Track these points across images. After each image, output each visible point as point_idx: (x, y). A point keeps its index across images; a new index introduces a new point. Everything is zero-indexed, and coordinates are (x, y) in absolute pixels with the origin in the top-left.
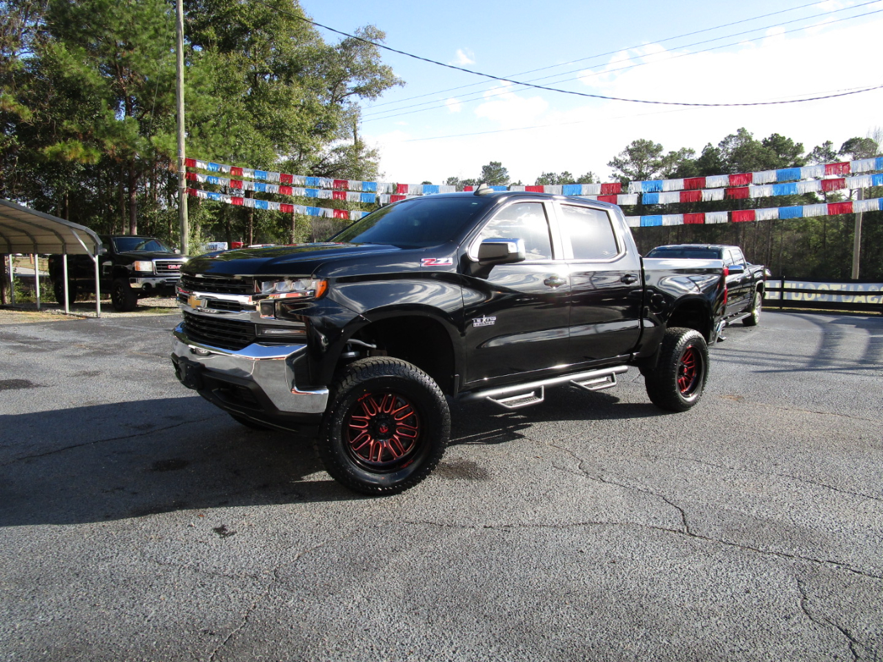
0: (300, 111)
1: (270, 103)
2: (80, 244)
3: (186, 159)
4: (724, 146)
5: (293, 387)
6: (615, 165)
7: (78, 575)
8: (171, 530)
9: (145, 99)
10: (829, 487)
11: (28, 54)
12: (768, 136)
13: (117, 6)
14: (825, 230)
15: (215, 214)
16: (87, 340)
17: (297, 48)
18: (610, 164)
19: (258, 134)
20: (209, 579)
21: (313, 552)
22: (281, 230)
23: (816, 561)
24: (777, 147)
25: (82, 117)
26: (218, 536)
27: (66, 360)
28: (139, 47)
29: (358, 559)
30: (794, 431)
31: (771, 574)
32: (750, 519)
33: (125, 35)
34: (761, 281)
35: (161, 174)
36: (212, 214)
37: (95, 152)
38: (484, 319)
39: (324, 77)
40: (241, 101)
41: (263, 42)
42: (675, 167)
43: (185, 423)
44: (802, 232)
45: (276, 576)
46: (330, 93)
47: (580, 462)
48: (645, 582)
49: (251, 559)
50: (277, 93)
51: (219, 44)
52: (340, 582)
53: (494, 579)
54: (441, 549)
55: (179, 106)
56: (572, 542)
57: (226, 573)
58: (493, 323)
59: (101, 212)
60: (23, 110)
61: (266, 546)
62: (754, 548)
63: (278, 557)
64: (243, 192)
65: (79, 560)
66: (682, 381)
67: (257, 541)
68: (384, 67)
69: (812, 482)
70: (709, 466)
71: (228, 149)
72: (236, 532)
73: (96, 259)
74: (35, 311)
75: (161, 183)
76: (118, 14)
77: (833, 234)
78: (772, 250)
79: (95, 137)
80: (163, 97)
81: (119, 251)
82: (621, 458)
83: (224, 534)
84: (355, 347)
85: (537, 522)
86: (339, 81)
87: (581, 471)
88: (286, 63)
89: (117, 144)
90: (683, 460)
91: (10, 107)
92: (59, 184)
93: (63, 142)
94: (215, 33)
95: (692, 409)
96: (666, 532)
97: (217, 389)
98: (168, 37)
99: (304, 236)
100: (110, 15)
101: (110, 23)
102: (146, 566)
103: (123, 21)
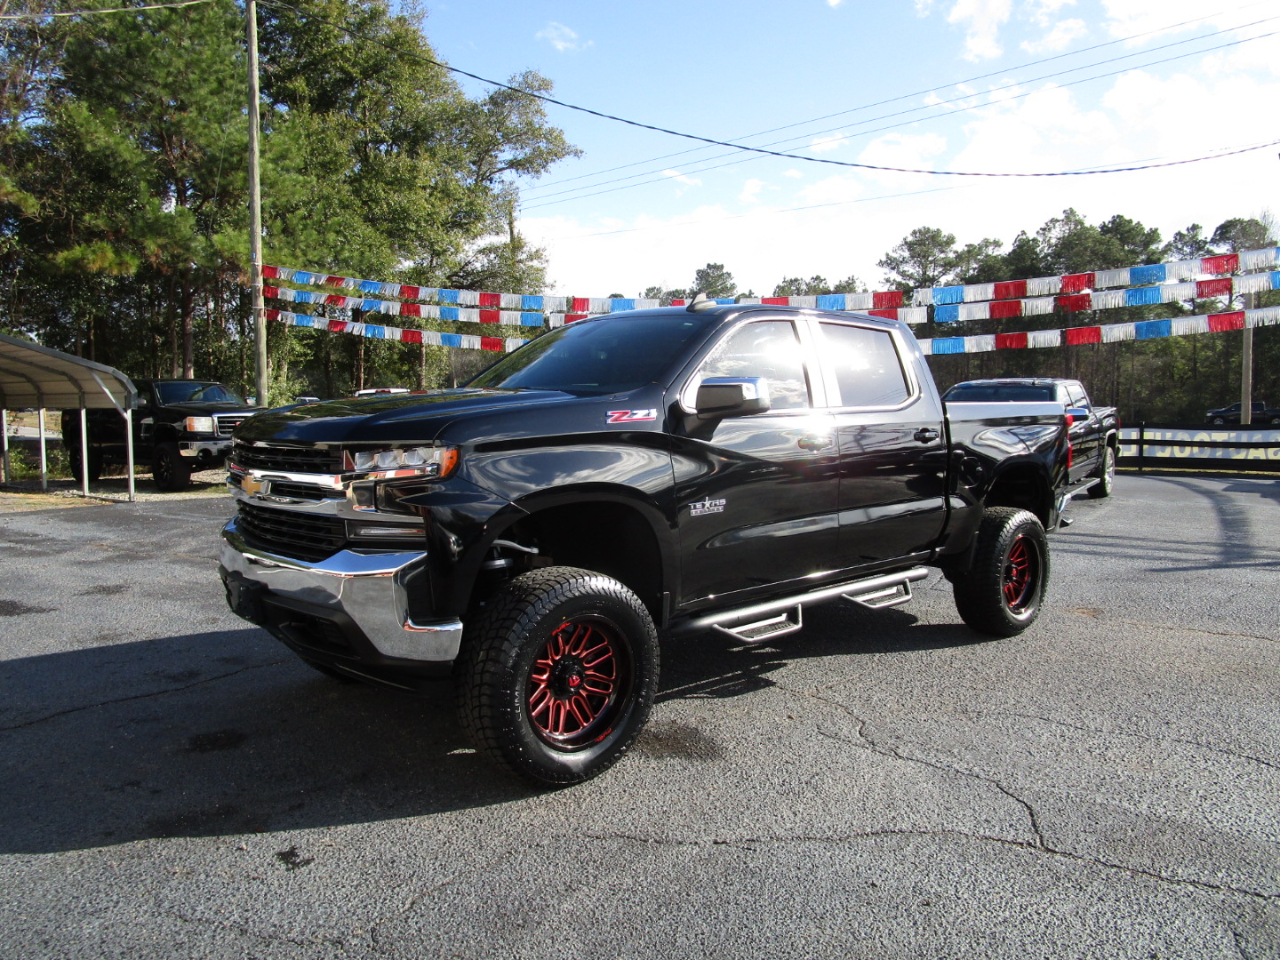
0: (431, 195)
1: (387, 183)
2: (104, 393)
3: (263, 266)
4: (1044, 234)
5: (406, 620)
6: (888, 265)
7: (46, 943)
8: (209, 858)
9: (204, 181)
10: (1257, 760)
11: (35, 120)
12: (1107, 219)
13: (163, 48)
14: (1194, 354)
15: (307, 346)
16: (111, 536)
17: (425, 106)
18: (881, 263)
19: (370, 229)
20: (262, 947)
21: (436, 894)
22: (405, 368)
23: (1258, 895)
24: (1122, 234)
25: (112, 208)
26: (284, 867)
27: (75, 569)
28: (194, 106)
29: (509, 906)
30: (1187, 666)
31: (1188, 923)
32: (1141, 819)
33: (173, 89)
34: (1113, 431)
35: (230, 289)
36: (304, 345)
37: (132, 258)
38: (707, 503)
39: (465, 146)
40: (345, 182)
41: (376, 98)
42: (975, 266)
43: (247, 668)
44: (1162, 357)
45: (373, 940)
46: (474, 168)
47: (860, 724)
48: (981, 940)
49: (335, 909)
50: (396, 170)
51: (311, 101)
52: (479, 949)
53: (733, 940)
54: (645, 884)
55: (253, 190)
56: (857, 867)
57: (292, 935)
58: (721, 509)
59: (143, 345)
60: (26, 200)
61: (359, 885)
62: (1152, 871)
63: (379, 905)
64: (350, 313)
65: (52, 915)
66: (1009, 589)
67: (347, 875)
68: (551, 131)
69: (1229, 752)
70: (1063, 728)
71: (325, 251)
72: (313, 859)
73: (128, 416)
74: (39, 493)
75: (230, 302)
76: (164, 58)
77: (1208, 358)
78: (1118, 383)
79: (131, 237)
80: (230, 178)
81: (164, 403)
82: (924, 717)
83: (294, 863)
84: (505, 552)
85: (799, 832)
86: (487, 151)
87: (863, 739)
88: (409, 128)
89: (163, 247)
90: (1021, 719)
91: (6, 195)
92: (78, 306)
93: (83, 245)
94: (307, 85)
95: (1027, 632)
96: (1007, 846)
97: (287, 623)
98: (238, 92)
99: (439, 375)
100: (153, 61)
101: (154, 73)
102: (161, 925)
103: (172, 69)
